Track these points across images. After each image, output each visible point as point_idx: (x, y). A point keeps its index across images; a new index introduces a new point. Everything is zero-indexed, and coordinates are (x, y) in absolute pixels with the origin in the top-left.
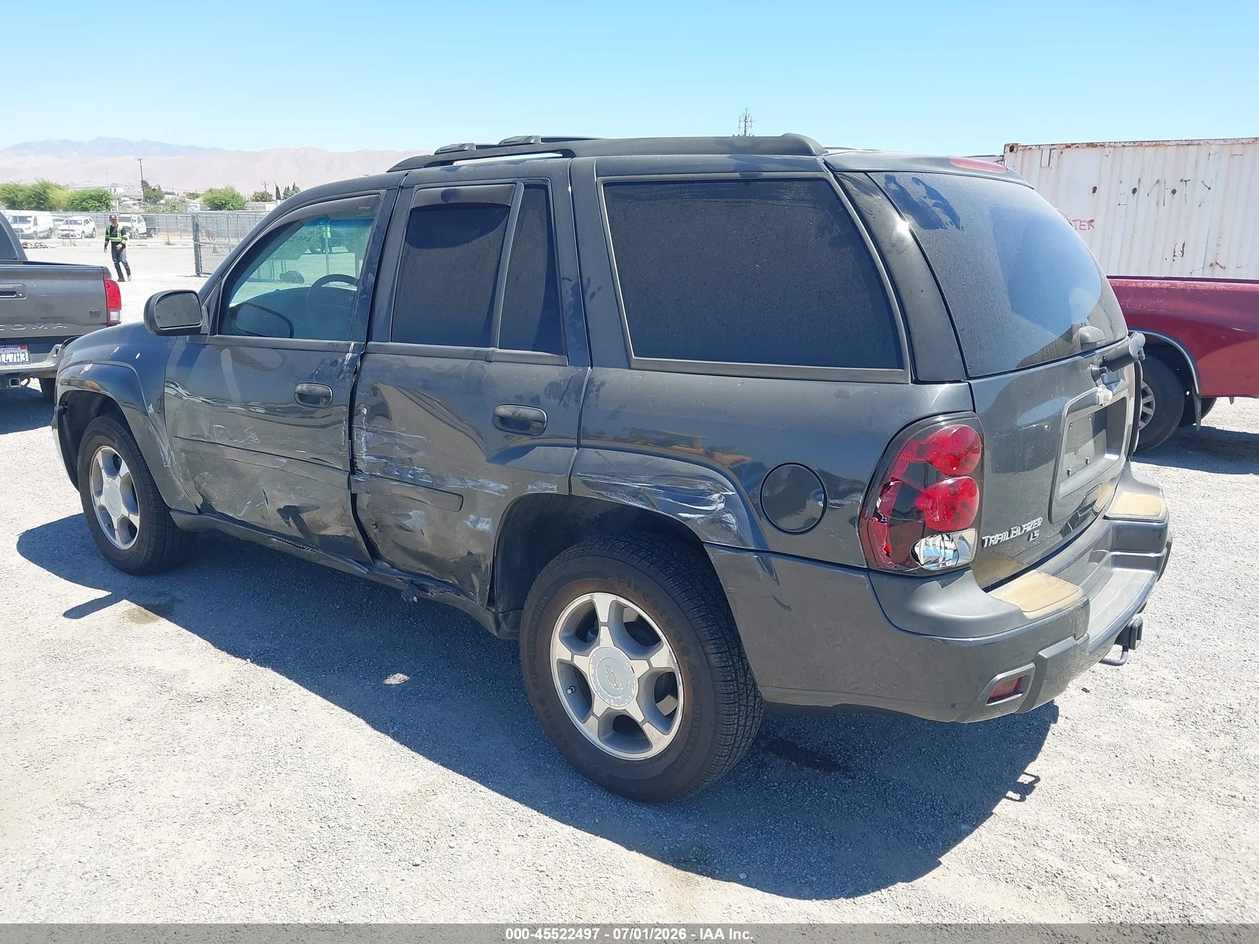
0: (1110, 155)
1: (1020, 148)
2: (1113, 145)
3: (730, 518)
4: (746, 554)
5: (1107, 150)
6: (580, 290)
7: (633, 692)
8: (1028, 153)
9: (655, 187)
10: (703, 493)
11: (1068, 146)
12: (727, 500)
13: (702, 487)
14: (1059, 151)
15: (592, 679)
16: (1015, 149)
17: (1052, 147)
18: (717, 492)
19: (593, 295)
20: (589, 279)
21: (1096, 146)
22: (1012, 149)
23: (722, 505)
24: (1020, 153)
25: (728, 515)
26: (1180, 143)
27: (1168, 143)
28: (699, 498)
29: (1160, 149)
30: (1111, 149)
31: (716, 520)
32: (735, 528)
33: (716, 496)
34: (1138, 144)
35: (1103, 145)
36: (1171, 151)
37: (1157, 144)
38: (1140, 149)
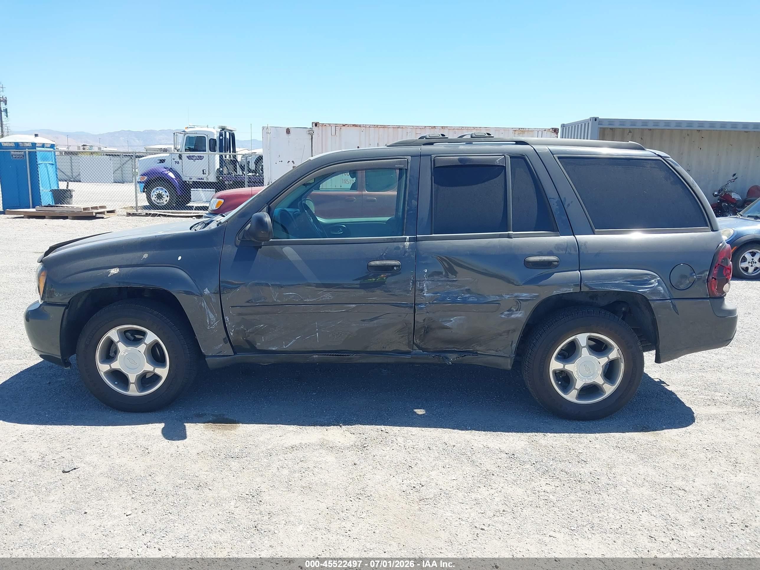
0: (364, 131)
1: (320, 125)
2: (365, 126)
3: (660, 288)
4: (667, 301)
5: (363, 128)
6: (561, 203)
7: (599, 372)
8: (324, 127)
9: (586, 160)
10: (646, 280)
11: (344, 125)
12: (658, 281)
13: (646, 278)
14: (340, 128)
15: (576, 373)
16: (318, 125)
17: (336, 125)
18: (653, 279)
19: (569, 205)
20: (565, 198)
21: (357, 126)
22: (316, 125)
23: (657, 284)
24: (320, 127)
25: (660, 287)
26: (394, 127)
27: (389, 127)
28: (646, 282)
29: (386, 129)
30: (364, 128)
31: (654, 291)
32: (662, 291)
33: (653, 281)
34: (377, 126)
35: (360, 126)
36: (391, 130)
37: (384, 127)
38: (377, 129)
